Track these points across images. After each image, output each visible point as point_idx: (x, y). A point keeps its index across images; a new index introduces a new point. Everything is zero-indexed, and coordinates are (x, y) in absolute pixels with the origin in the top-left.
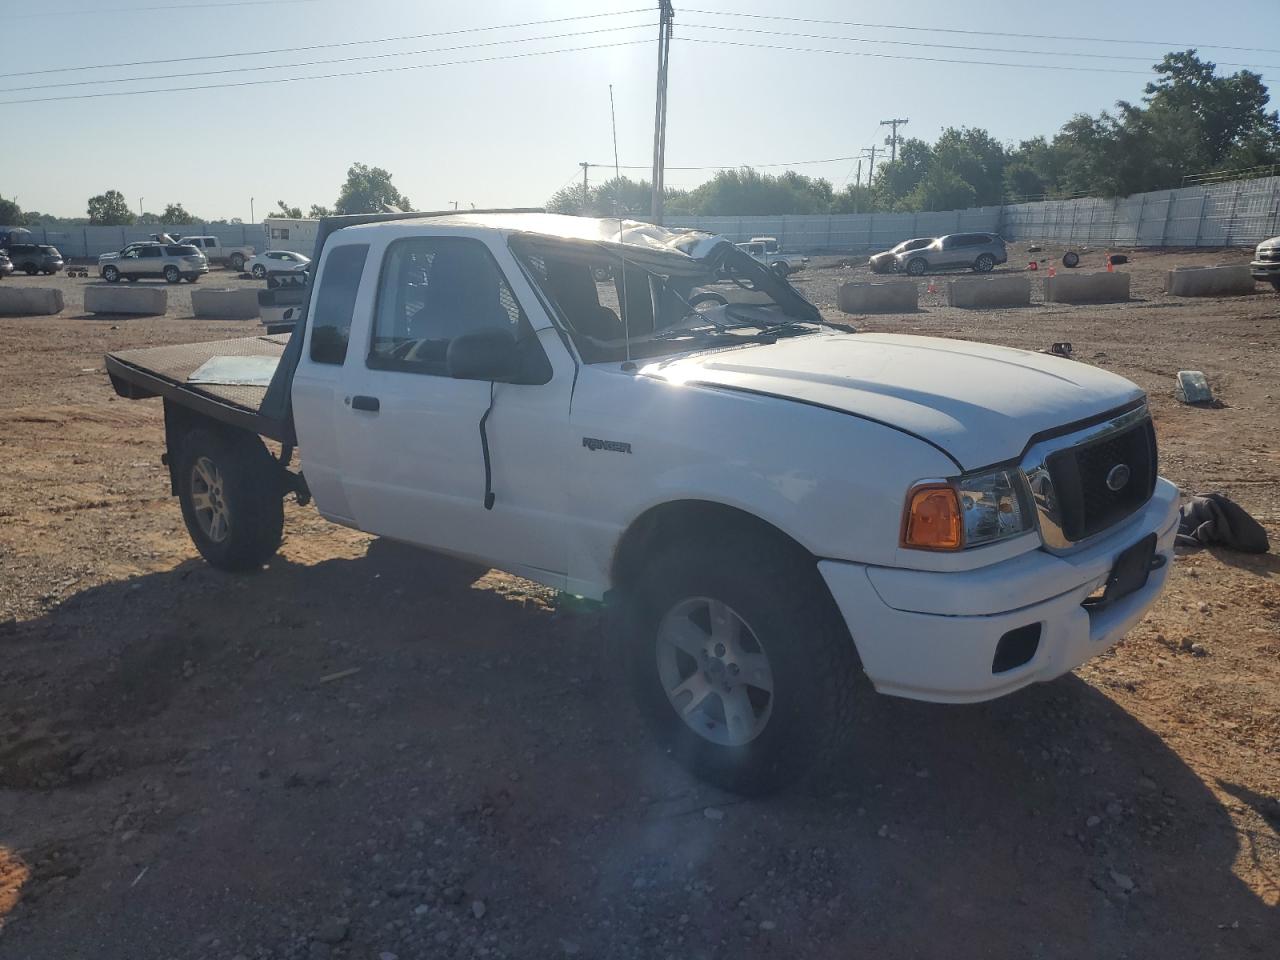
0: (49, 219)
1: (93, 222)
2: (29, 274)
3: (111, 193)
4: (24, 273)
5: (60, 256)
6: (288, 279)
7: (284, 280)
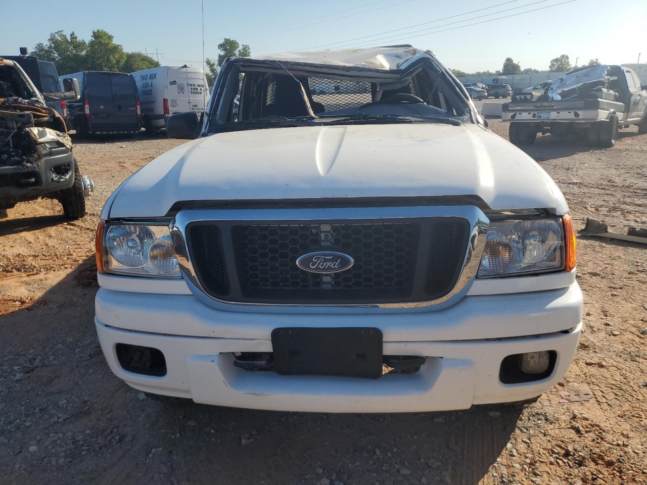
0: (536, 72)
1: (550, 71)
2: (496, 98)
3: (563, 56)
4: (494, 97)
5: (511, 89)
6: (523, 97)
7: (520, 98)
